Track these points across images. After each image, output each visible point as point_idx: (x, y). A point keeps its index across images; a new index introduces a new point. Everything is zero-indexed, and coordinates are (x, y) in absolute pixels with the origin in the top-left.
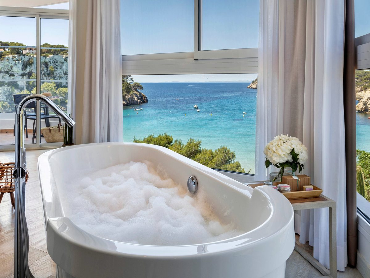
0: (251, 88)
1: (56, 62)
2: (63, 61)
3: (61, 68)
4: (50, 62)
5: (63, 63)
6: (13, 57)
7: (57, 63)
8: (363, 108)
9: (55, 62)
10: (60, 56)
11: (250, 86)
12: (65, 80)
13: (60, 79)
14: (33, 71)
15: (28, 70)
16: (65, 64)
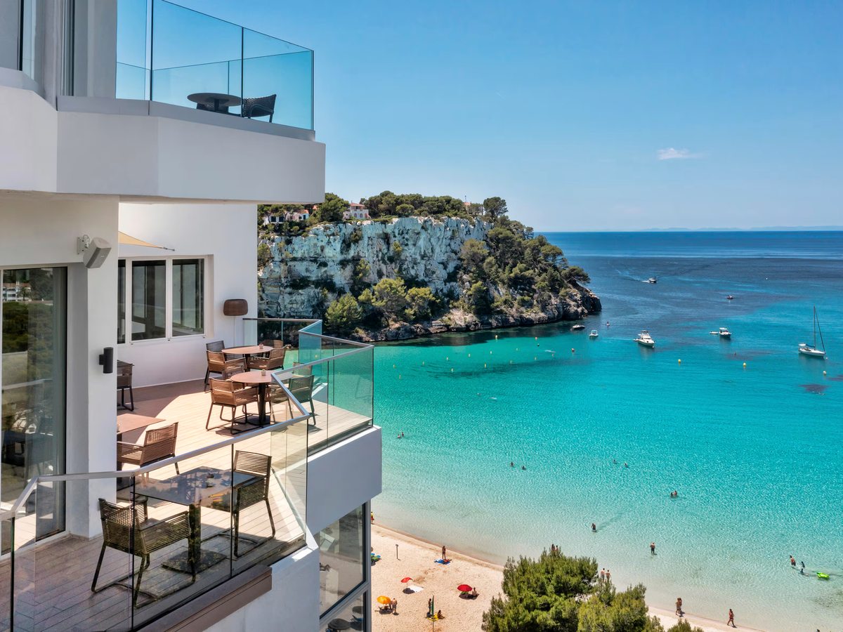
1: (405, 232)
2: (419, 229)
3: (414, 245)
4: (393, 232)
5: (418, 233)
6: (326, 228)
7: (407, 233)
9: (403, 233)
10: (412, 220)
12: (423, 269)
13: (413, 268)
14: (361, 254)
15: (352, 253)
16: (423, 235)
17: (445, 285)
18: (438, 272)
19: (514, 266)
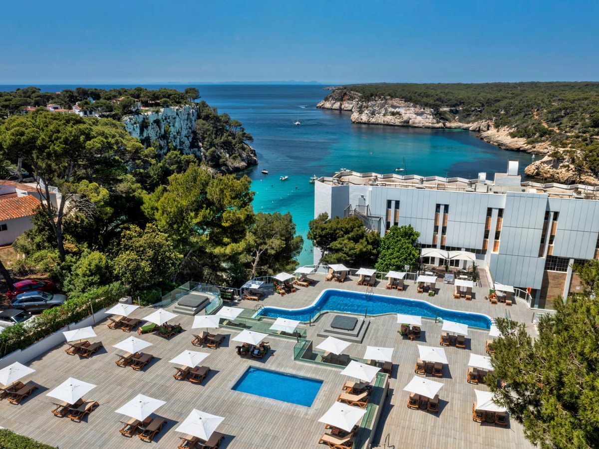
0: (323, 108)
1: (167, 118)
2: (175, 115)
3: (174, 126)
4: (162, 118)
5: (175, 118)
6: (131, 119)
7: (169, 118)
8: (535, 172)
9: (166, 119)
10: (171, 109)
11: (321, 105)
12: (179, 141)
13: (174, 141)
14: (150, 135)
15: (145, 135)
16: (177, 119)
17: (190, 150)
18: (186, 142)
19: (223, 135)
